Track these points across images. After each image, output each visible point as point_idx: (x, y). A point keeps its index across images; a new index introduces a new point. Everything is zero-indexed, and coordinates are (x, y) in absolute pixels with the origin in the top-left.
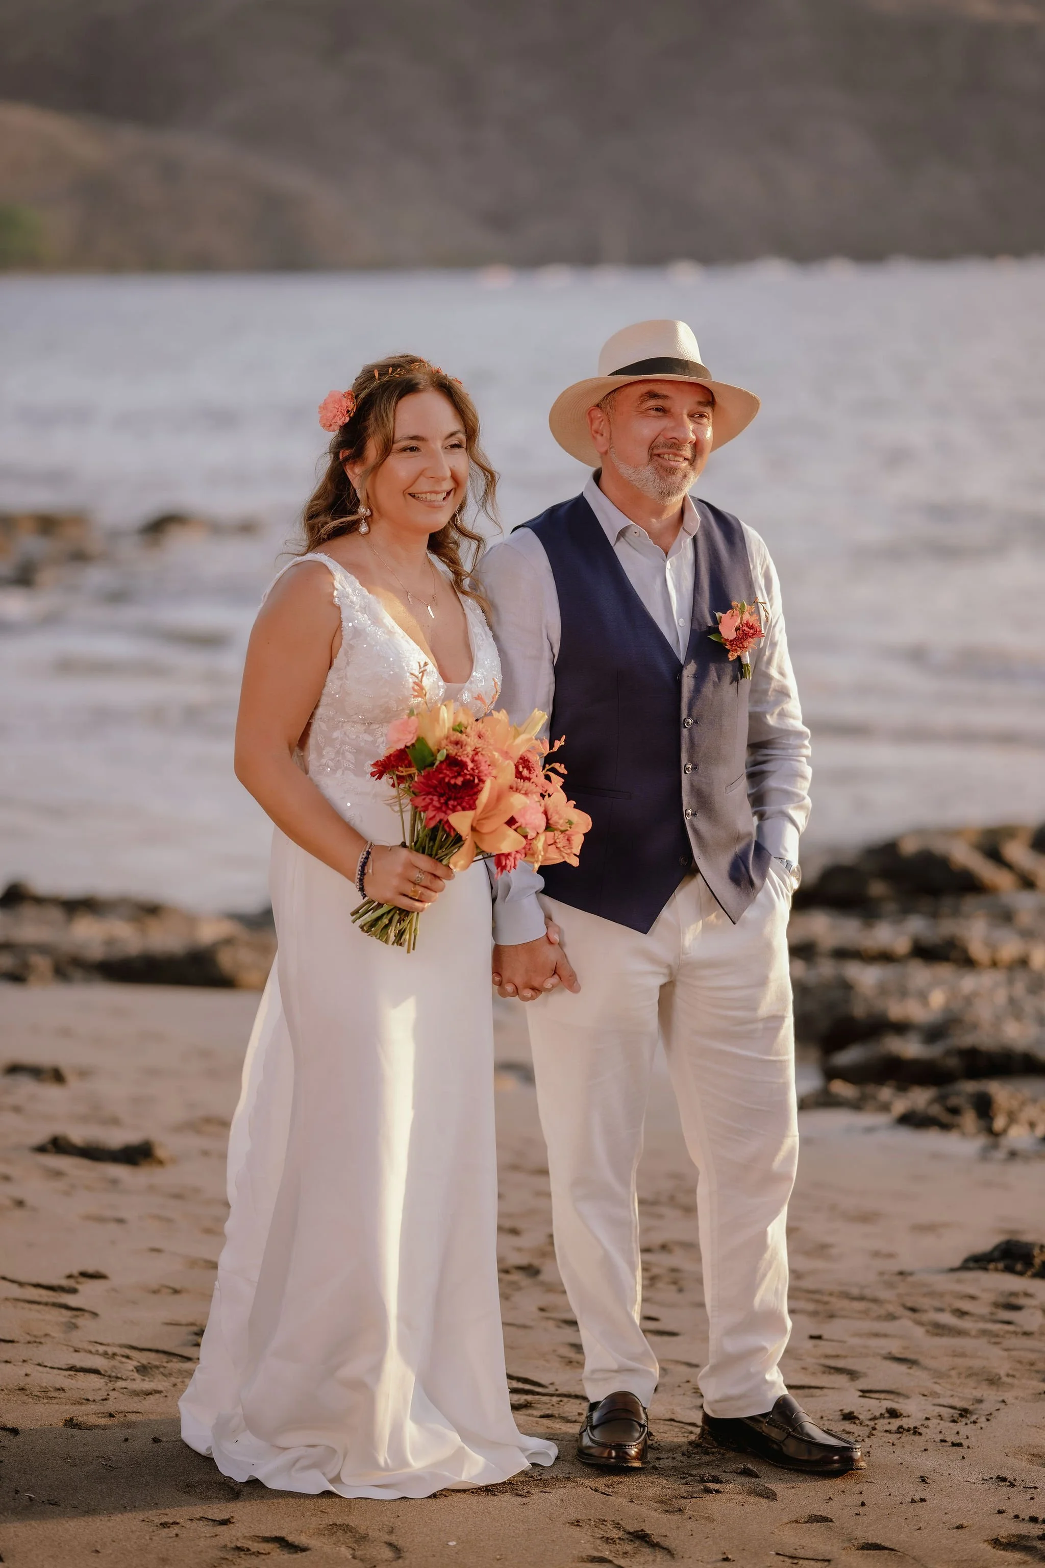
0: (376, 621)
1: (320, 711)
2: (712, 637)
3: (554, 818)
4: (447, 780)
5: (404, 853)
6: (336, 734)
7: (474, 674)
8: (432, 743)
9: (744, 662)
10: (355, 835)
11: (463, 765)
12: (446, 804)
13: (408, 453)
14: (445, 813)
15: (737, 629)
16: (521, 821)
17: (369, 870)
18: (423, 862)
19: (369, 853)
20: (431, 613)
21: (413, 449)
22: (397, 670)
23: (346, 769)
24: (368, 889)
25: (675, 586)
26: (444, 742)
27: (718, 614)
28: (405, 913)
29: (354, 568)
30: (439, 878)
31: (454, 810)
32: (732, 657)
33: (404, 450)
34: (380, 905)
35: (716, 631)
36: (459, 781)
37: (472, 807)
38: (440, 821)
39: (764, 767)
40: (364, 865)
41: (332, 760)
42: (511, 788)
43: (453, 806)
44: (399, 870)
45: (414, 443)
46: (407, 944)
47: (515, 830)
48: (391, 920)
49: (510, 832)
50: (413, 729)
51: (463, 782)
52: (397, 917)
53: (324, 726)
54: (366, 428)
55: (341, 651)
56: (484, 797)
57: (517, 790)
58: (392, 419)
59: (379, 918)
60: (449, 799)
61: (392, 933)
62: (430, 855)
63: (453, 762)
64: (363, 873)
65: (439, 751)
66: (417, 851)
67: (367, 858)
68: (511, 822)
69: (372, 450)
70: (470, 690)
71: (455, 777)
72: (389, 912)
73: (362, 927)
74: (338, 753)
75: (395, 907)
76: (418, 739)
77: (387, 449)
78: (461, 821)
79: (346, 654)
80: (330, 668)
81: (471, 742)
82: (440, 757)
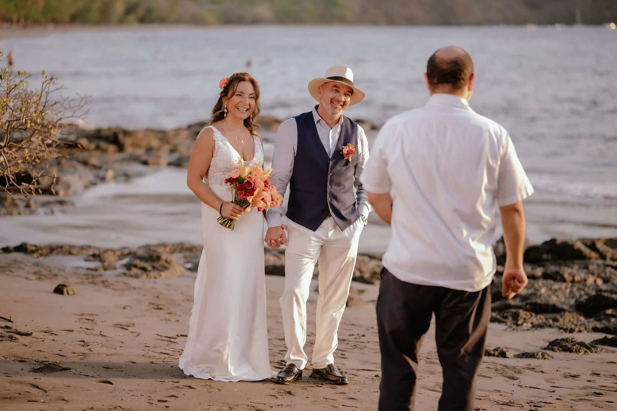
0: (225, 144)
1: (210, 168)
2: (341, 153)
3: (274, 198)
4: (247, 187)
5: (233, 204)
6: (215, 175)
7: (254, 159)
8: (243, 177)
9: (349, 161)
10: (219, 199)
11: (251, 184)
12: (246, 194)
13: (239, 96)
14: (246, 196)
15: (347, 151)
16: (266, 199)
17: (222, 208)
18: (238, 207)
19: (222, 204)
20: (243, 142)
21: (240, 95)
22: (229, 157)
23: (218, 184)
24: (223, 214)
25: (332, 137)
26: (246, 177)
27: (343, 147)
28: (231, 220)
29: (220, 129)
30: (241, 211)
31: (248, 196)
32: (346, 158)
33: (238, 95)
34: (226, 218)
35: (342, 151)
36: (250, 188)
37: (253, 195)
38: (244, 198)
39: (361, 191)
40: (221, 207)
41: (214, 181)
42: (263, 190)
43: (248, 194)
44: (231, 209)
45: (241, 94)
46: (232, 228)
47: (263, 201)
48: (228, 222)
49: (262, 202)
50: (238, 173)
51: (251, 188)
52: (230, 221)
53: (212, 173)
54: (229, 89)
55: (215, 152)
56: (256, 193)
57: (265, 191)
58: (236, 86)
59: (225, 221)
60: (247, 192)
61: (228, 225)
62: (239, 205)
63: (249, 183)
64: (221, 209)
65: (245, 179)
66: (236, 204)
67: (222, 205)
68: (263, 199)
69: (229, 95)
70: (252, 163)
71: (249, 187)
72: (227, 220)
73: (220, 223)
74: (216, 180)
75: (230, 219)
76: (239, 176)
77: (233, 95)
78: (250, 199)
79: (216, 153)
80: (213, 157)
81: (253, 177)
82: (245, 181)
